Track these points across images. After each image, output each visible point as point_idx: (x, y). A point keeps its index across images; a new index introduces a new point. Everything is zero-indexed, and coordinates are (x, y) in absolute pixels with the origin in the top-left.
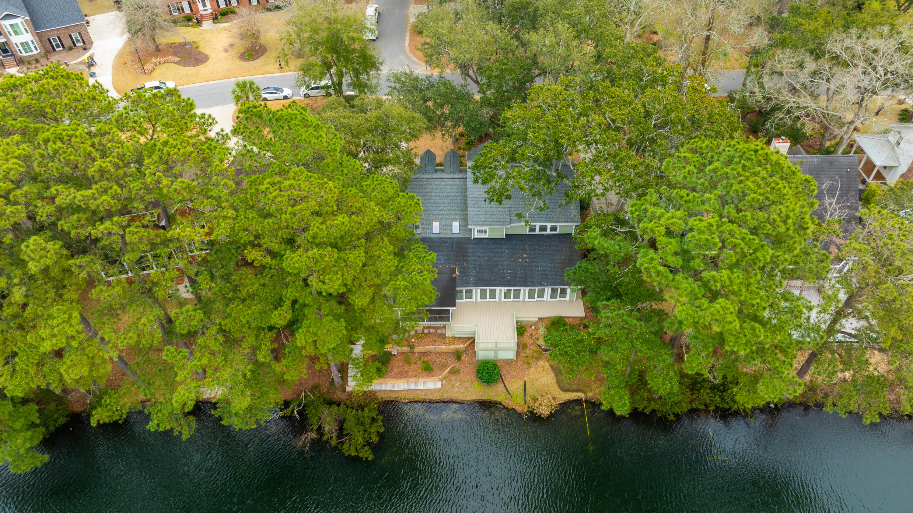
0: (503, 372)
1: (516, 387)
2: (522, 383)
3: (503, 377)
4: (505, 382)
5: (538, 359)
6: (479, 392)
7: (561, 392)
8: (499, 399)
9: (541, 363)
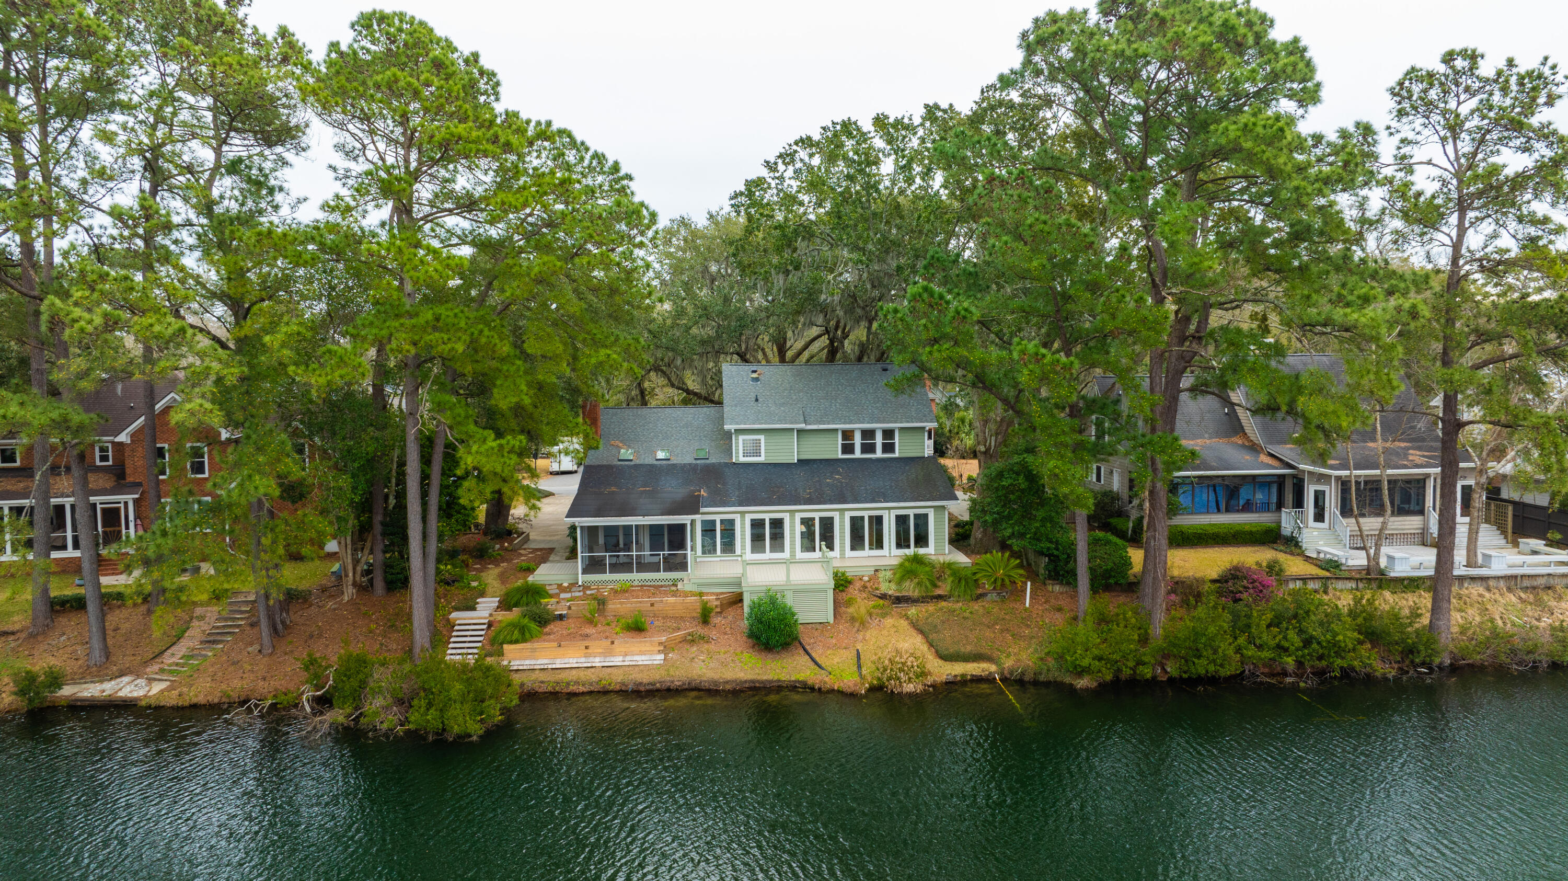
0: (806, 640)
1: (836, 660)
2: (850, 655)
3: (808, 647)
4: (813, 655)
5: (884, 615)
6: (752, 668)
7: (941, 662)
8: (801, 677)
9: (889, 621)
